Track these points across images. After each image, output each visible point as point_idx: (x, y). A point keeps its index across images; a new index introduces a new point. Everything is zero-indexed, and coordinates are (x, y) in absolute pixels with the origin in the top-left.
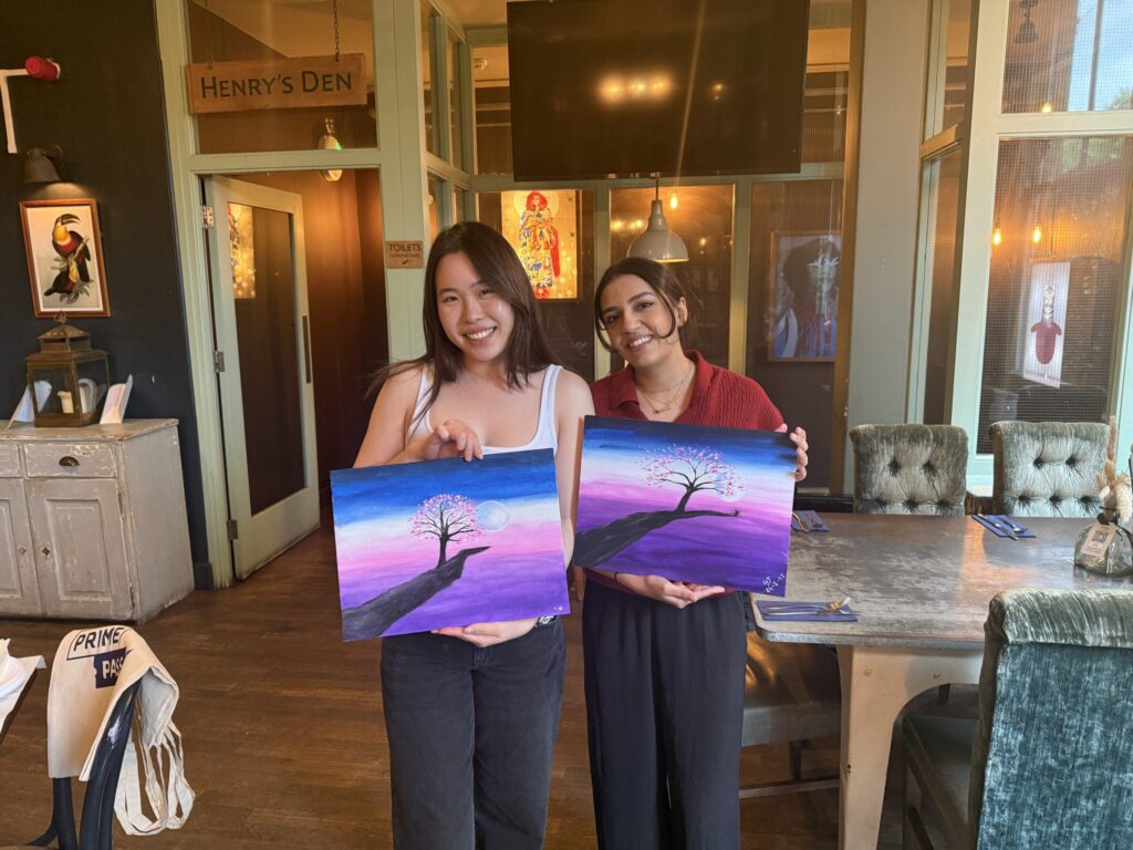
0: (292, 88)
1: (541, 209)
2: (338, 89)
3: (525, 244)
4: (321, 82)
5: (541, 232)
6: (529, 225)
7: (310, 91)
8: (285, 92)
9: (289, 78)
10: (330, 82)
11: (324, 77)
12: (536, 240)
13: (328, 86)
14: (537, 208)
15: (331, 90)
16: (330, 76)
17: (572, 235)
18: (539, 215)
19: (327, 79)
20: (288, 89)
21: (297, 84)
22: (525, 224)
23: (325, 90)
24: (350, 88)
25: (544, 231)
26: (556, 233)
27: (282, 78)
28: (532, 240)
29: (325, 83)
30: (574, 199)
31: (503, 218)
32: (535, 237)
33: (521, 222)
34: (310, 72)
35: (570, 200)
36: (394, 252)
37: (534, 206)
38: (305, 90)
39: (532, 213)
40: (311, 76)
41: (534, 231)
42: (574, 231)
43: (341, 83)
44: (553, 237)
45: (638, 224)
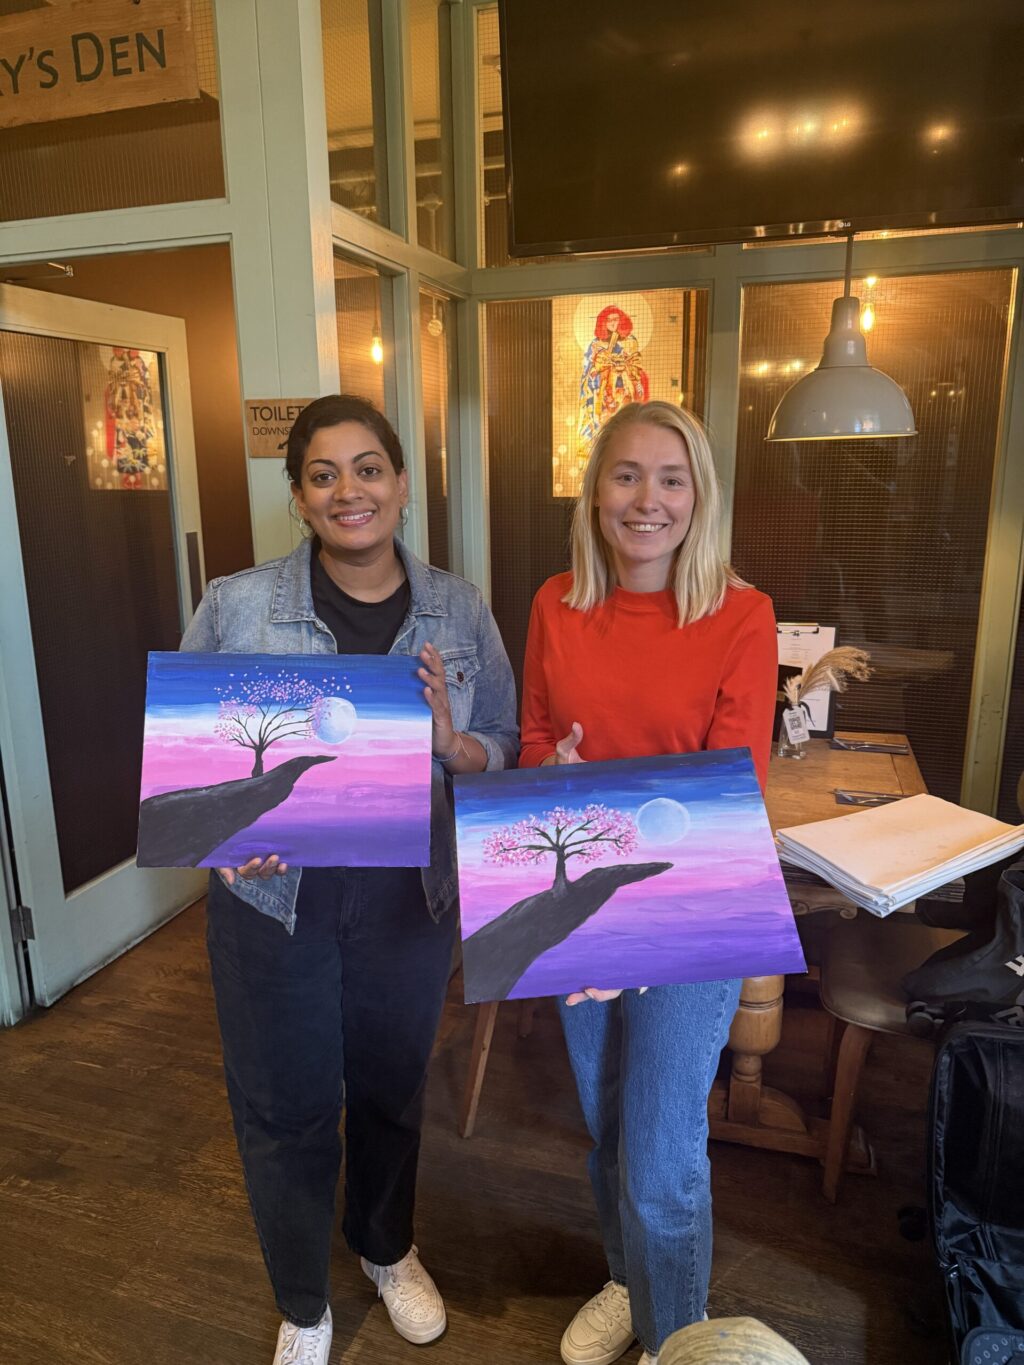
0: (55, 76)
1: (620, 339)
2: (142, 69)
3: (590, 402)
4: (108, 57)
5: (620, 379)
6: (598, 366)
7: (89, 78)
8: (43, 85)
9: (50, 53)
10: (125, 55)
11: (114, 42)
12: (609, 394)
13: (122, 64)
14: (615, 336)
15: (128, 71)
16: (125, 39)
17: (674, 383)
18: (617, 349)
19: (119, 48)
20: (49, 78)
21: (63, 65)
22: (592, 364)
23: (117, 72)
24: (163, 65)
25: (625, 377)
26: (645, 382)
27: (37, 53)
28: (603, 393)
29: (116, 56)
30: (680, 319)
31: (555, 355)
32: (608, 388)
33: (586, 362)
34: (89, 36)
35: (674, 319)
36: (260, 423)
37: (610, 333)
38: (81, 78)
39: (605, 345)
40: (88, 42)
41: (608, 378)
42: (678, 376)
43: (147, 54)
44: (640, 388)
45: (794, 367)
